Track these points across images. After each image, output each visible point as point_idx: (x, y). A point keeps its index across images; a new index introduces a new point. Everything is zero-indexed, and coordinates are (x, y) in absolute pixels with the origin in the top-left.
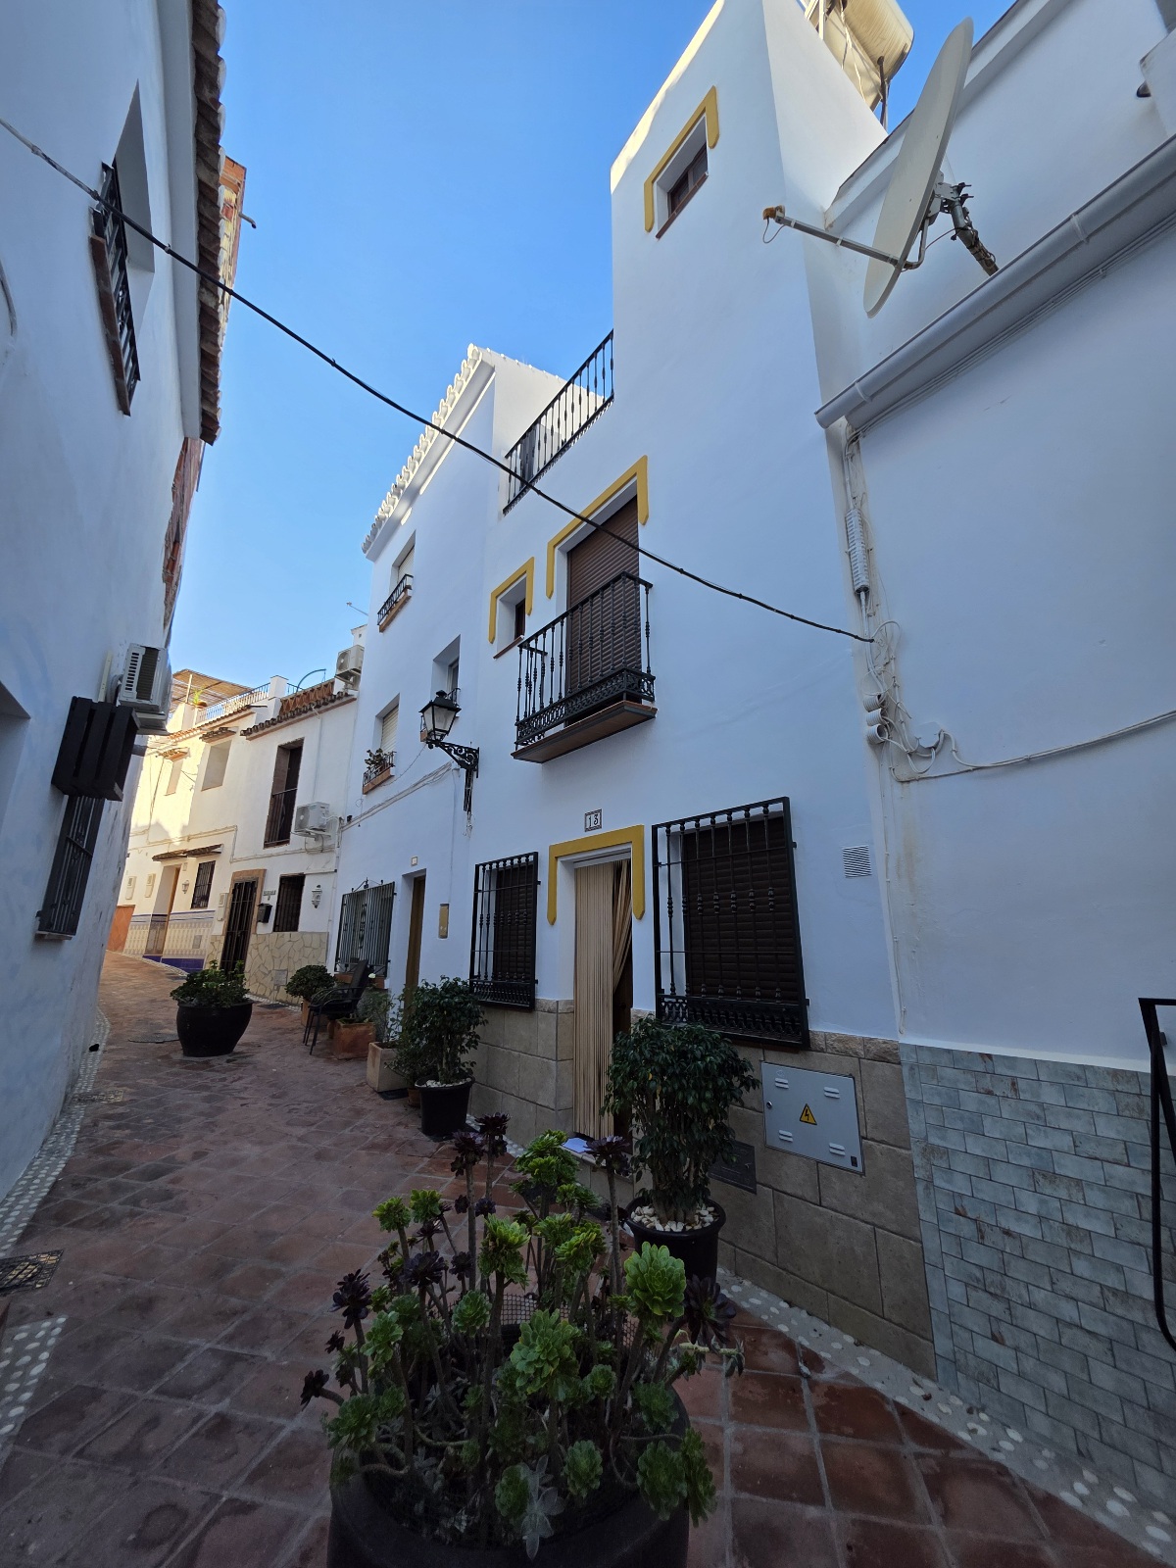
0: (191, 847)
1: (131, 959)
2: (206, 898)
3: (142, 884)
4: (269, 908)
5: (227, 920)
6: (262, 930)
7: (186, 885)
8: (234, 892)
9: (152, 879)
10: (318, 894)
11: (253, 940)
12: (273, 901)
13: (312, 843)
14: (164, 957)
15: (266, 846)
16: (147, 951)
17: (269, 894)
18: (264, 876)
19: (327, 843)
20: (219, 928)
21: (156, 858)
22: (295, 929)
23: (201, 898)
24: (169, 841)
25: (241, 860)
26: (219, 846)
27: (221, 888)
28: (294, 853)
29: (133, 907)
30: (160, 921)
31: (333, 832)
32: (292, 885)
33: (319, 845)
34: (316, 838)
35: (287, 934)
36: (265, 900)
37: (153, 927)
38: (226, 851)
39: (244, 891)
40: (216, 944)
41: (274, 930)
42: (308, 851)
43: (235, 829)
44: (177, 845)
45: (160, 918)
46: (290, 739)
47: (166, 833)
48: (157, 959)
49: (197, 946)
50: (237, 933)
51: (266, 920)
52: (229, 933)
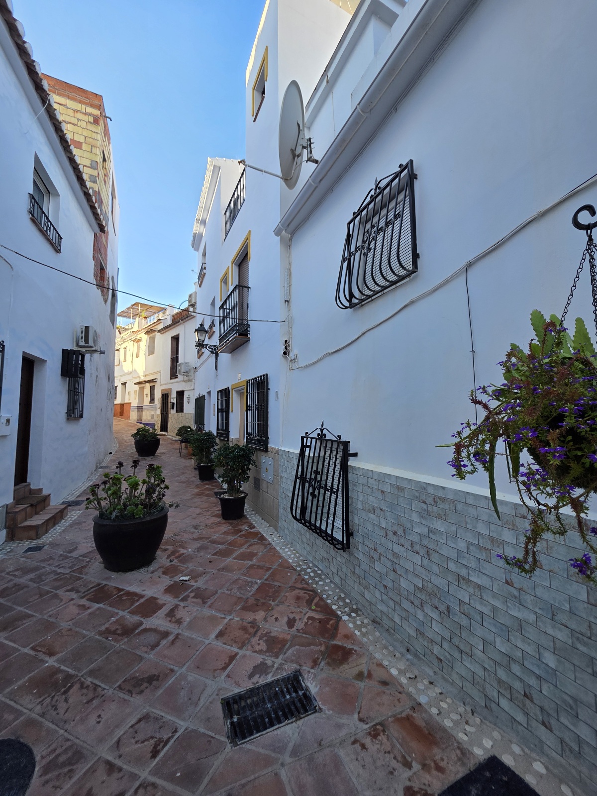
0: (147, 379)
1: (132, 423)
2: (153, 400)
3: (132, 393)
4: (173, 404)
5: (161, 408)
6: (172, 412)
7: (147, 395)
8: (162, 397)
9: (135, 392)
10: (189, 398)
11: (170, 416)
12: (175, 401)
13: (186, 378)
14: (143, 422)
15: (171, 379)
16: (138, 420)
17: (173, 399)
18: (171, 391)
19: (190, 378)
20: (159, 412)
21: (135, 384)
22: (183, 412)
23: (152, 400)
24: (139, 377)
25: (163, 385)
26: (155, 379)
27: (158, 396)
28: (180, 381)
29: (131, 403)
30: (140, 408)
31: (192, 373)
32: (180, 394)
33: (187, 378)
34: (187, 376)
35: (180, 413)
36: (172, 401)
37: (138, 411)
38: (158, 381)
39: (165, 396)
40: (158, 417)
41: (176, 412)
42: (184, 381)
43: (160, 372)
44: (143, 379)
45: (140, 407)
46: (175, 334)
47: (138, 373)
48: (141, 423)
49: (152, 418)
50: (165, 413)
51: (173, 408)
52: (162, 414)
